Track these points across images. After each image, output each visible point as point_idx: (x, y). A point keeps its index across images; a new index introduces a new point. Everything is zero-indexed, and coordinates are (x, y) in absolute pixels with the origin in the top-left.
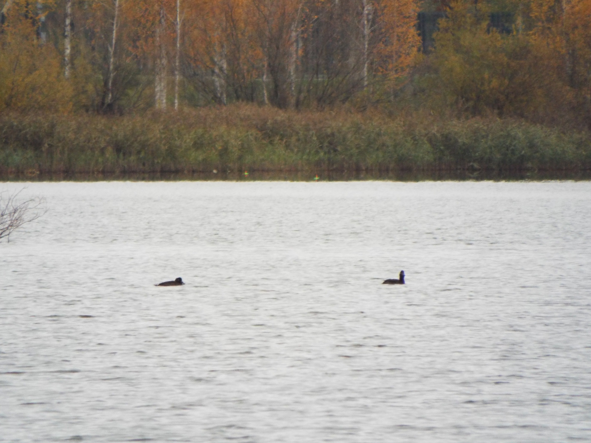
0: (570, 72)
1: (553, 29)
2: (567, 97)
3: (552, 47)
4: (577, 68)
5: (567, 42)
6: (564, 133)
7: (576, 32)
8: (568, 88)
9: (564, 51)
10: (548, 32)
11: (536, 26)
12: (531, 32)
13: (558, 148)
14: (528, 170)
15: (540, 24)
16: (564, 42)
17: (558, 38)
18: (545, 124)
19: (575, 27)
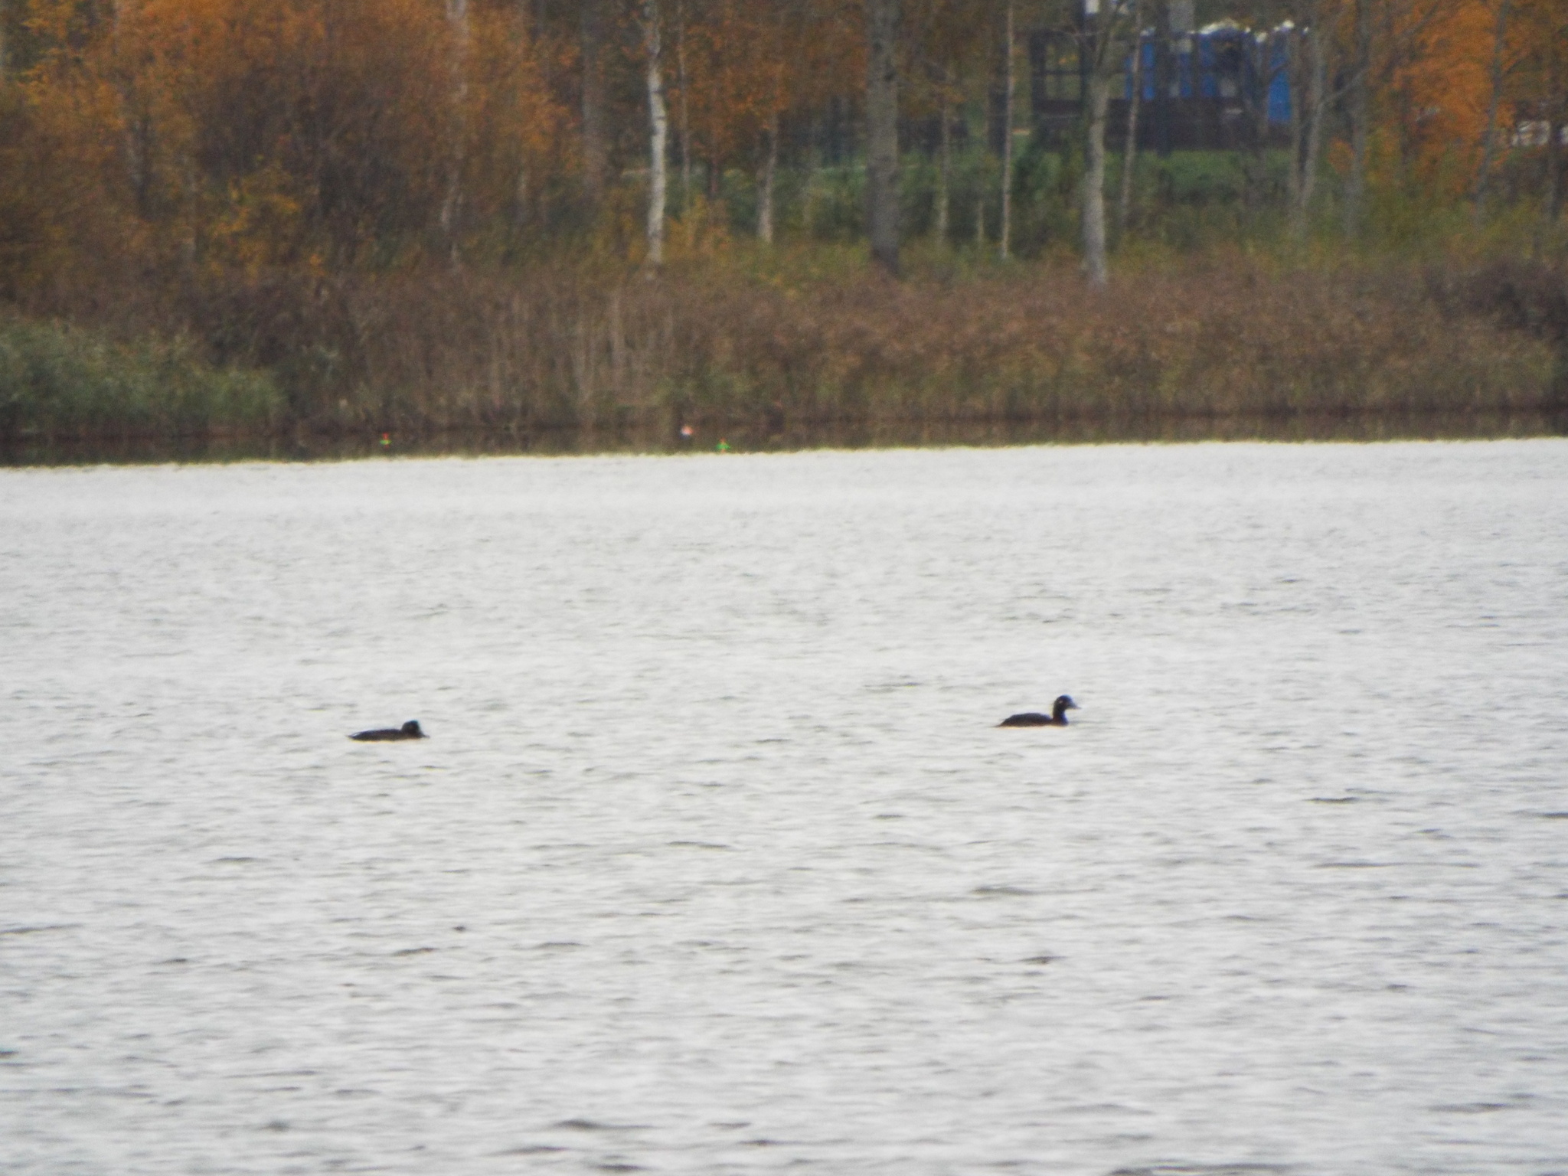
0: (137, 177)
1: (88, 64)
2: (134, 244)
3: (86, 112)
4: (155, 169)
5: (127, 98)
6: (125, 340)
7: (150, 70)
8: (133, 221)
9: (120, 123)
10: (73, 71)
11: (43, 56)
12: (31, 73)
13: (109, 380)
14: (26, 440)
15: (54, 50)
16: (120, 97)
17: (102, 88)
18: (73, 317)
19: (149, 58)
